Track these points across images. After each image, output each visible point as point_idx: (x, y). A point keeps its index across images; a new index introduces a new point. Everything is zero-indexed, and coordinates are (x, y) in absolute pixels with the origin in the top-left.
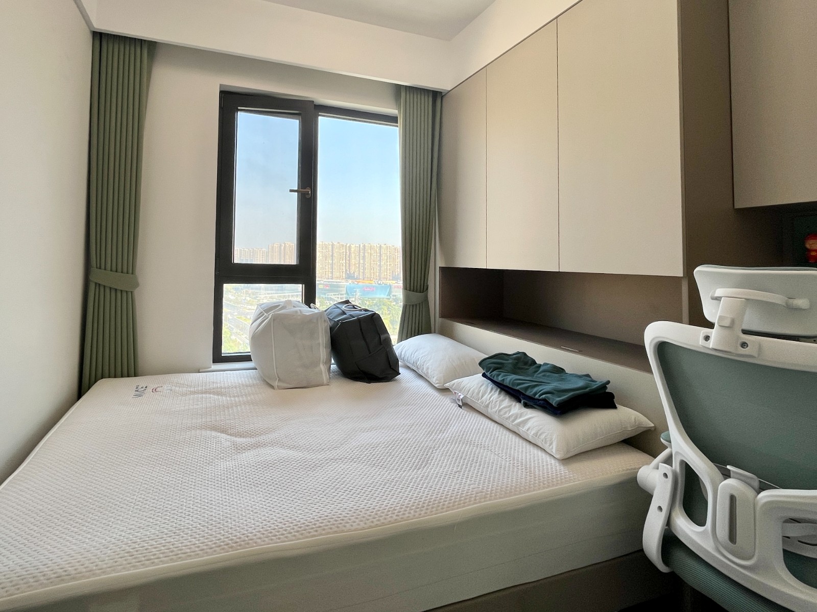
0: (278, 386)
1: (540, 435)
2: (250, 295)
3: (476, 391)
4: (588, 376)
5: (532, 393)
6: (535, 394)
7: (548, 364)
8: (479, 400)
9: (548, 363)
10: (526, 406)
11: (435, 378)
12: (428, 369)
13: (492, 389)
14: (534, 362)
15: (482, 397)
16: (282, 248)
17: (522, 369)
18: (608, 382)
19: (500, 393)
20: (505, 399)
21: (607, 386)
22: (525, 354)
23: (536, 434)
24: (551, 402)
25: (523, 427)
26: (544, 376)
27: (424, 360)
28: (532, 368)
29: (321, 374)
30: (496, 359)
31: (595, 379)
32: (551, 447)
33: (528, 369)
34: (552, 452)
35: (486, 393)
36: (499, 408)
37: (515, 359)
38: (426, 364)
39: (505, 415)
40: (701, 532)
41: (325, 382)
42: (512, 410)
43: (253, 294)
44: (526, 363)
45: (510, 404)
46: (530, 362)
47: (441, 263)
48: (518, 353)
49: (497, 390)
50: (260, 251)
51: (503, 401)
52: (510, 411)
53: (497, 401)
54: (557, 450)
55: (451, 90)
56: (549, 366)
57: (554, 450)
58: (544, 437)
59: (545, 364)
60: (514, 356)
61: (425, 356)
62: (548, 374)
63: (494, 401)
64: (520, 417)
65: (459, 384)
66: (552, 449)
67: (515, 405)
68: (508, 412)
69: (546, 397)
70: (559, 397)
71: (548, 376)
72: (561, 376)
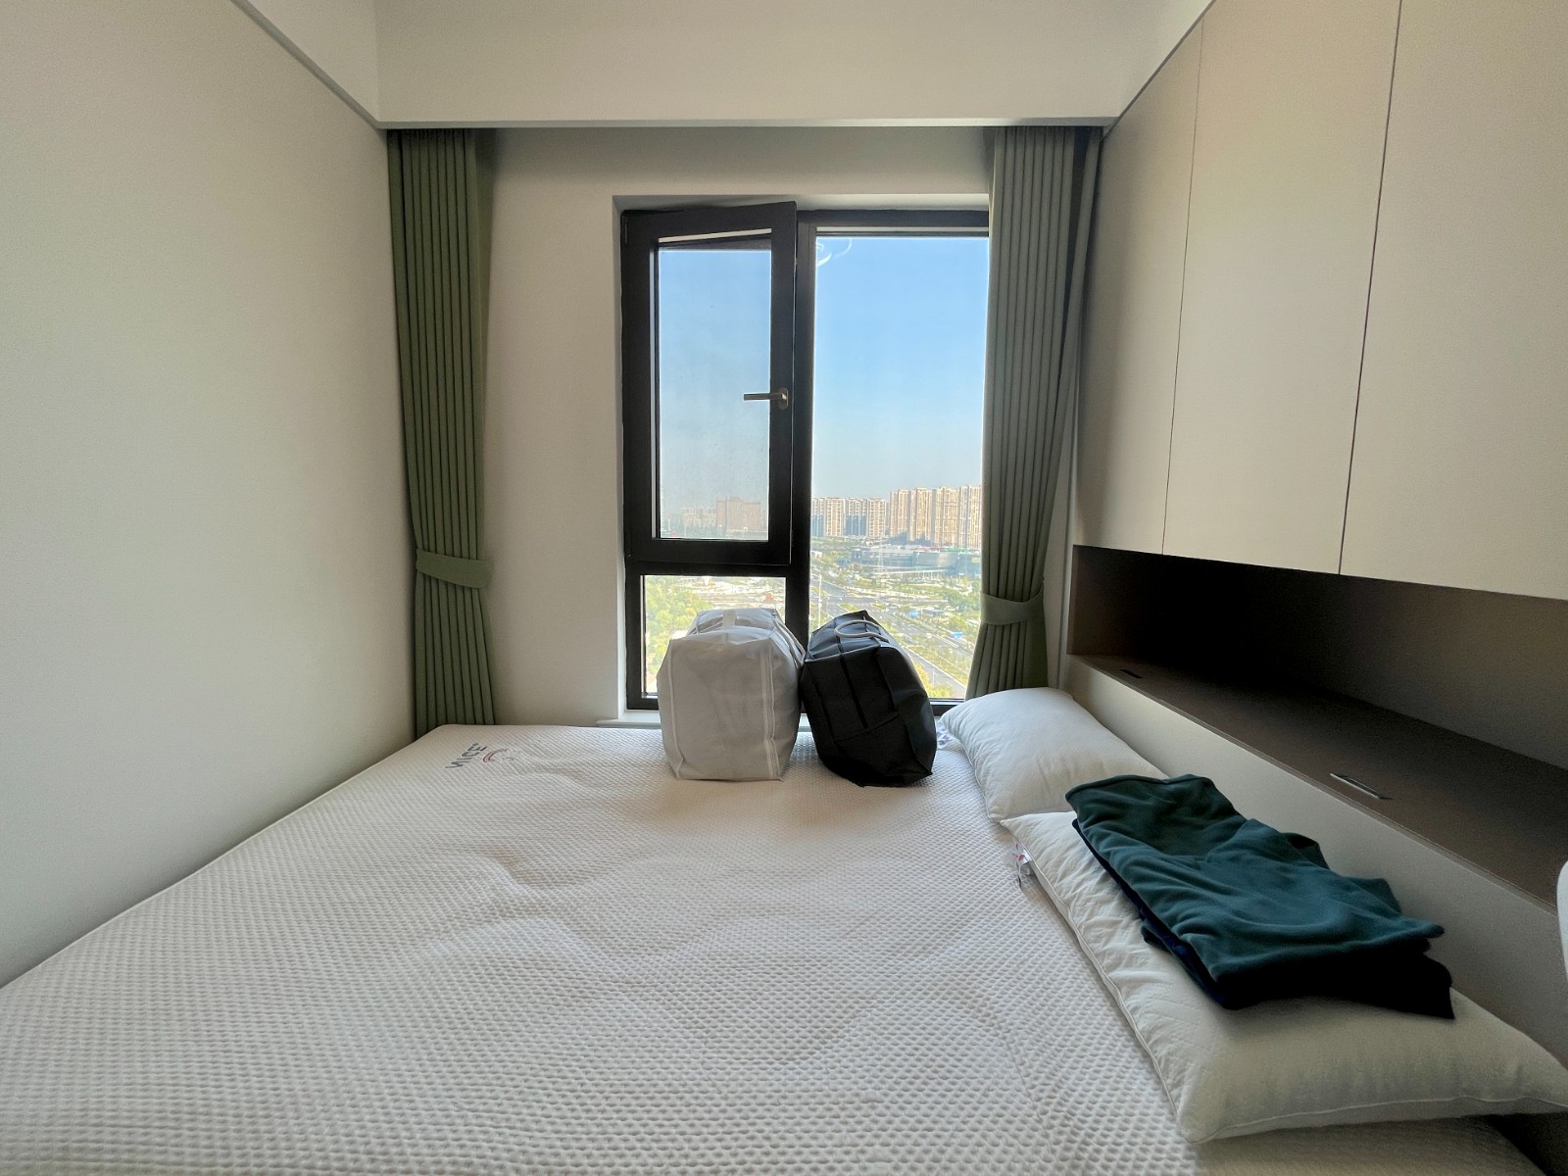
0: (680, 772)
1: (1158, 1042)
2: (860, 571)
3: (1055, 858)
4: (1379, 887)
5: (1167, 914)
6: (1173, 920)
7: (1261, 825)
8: (1054, 881)
9: (1264, 823)
10: (1149, 938)
11: (994, 798)
12: (987, 773)
13: (1091, 863)
14: (1227, 809)
15: (1064, 875)
16: (912, 497)
17: (1183, 824)
18: (1438, 931)
19: (1104, 880)
20: (1108, 901)
21: (1430, 940)
22: (1207, 784)
23: (1150, 1034)
24: (1203, 960)
25: (1128, 995)
26: (1233, 859)
27: (987, 751)
28: (1214, 827)
29: (765, 758)
30: (1115, 790)
33: (1201, 827)
34: (1175, 1109)
35: (1074, 869)
36: (1087, 920)
37: (1173, 795)
38: (988, 761)
39: (1096, 945)
41: (772, 774)
42: (1116, 937)
43: (866, 571)
44: (1200, 810)
45: (1115, 919)
46: (1214, 808)
47: (1077, 538)
48: (1190, 779)
49: (1099, 869)
50: (877, 502)
51: (1103, 902)
52: (1111, 936)
53: (1088, 900)
54: (1188, 1112)
55: (1122, 115)
56: (1260, 831)
58: (1164, 1052)
59: (1256, 824)
60: (1173, 786)
61: (992, 742)
62: (1248, 855)
63: (1083, 898)
64: (1128, 965)
65: (1030, 826)
67: (1127, 927)
68: (1104, 940)
69: (1193, 940)
70: (1236, 953)
71: (1249, 862)
72: (1285, 870)
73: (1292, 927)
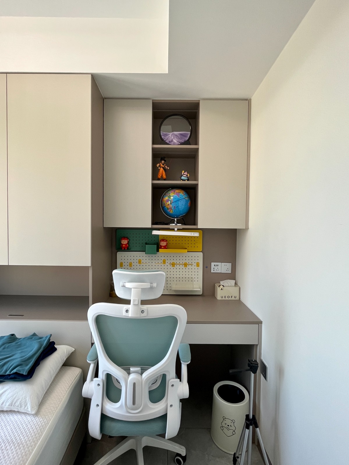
1: (15, 403)
4: (34, 335)
5: (3, 372)
6: (6, 371)
7: (4, 336)
18: (51, 335)
23: (11, 405)
24: (21, 373)
26: (4, 349)
31: (40, 336)
32: (26, 408)
34: (28, 411)
40: (119, 407)
54: (32, 408)
56: (5, 338)
57: (29, 409)
62: (7, 345)
66: (28, 408)
69: (17, 370)
70: (27, 365)
71: (8, 347)
72: (17, 343)
73: (32, 352)
